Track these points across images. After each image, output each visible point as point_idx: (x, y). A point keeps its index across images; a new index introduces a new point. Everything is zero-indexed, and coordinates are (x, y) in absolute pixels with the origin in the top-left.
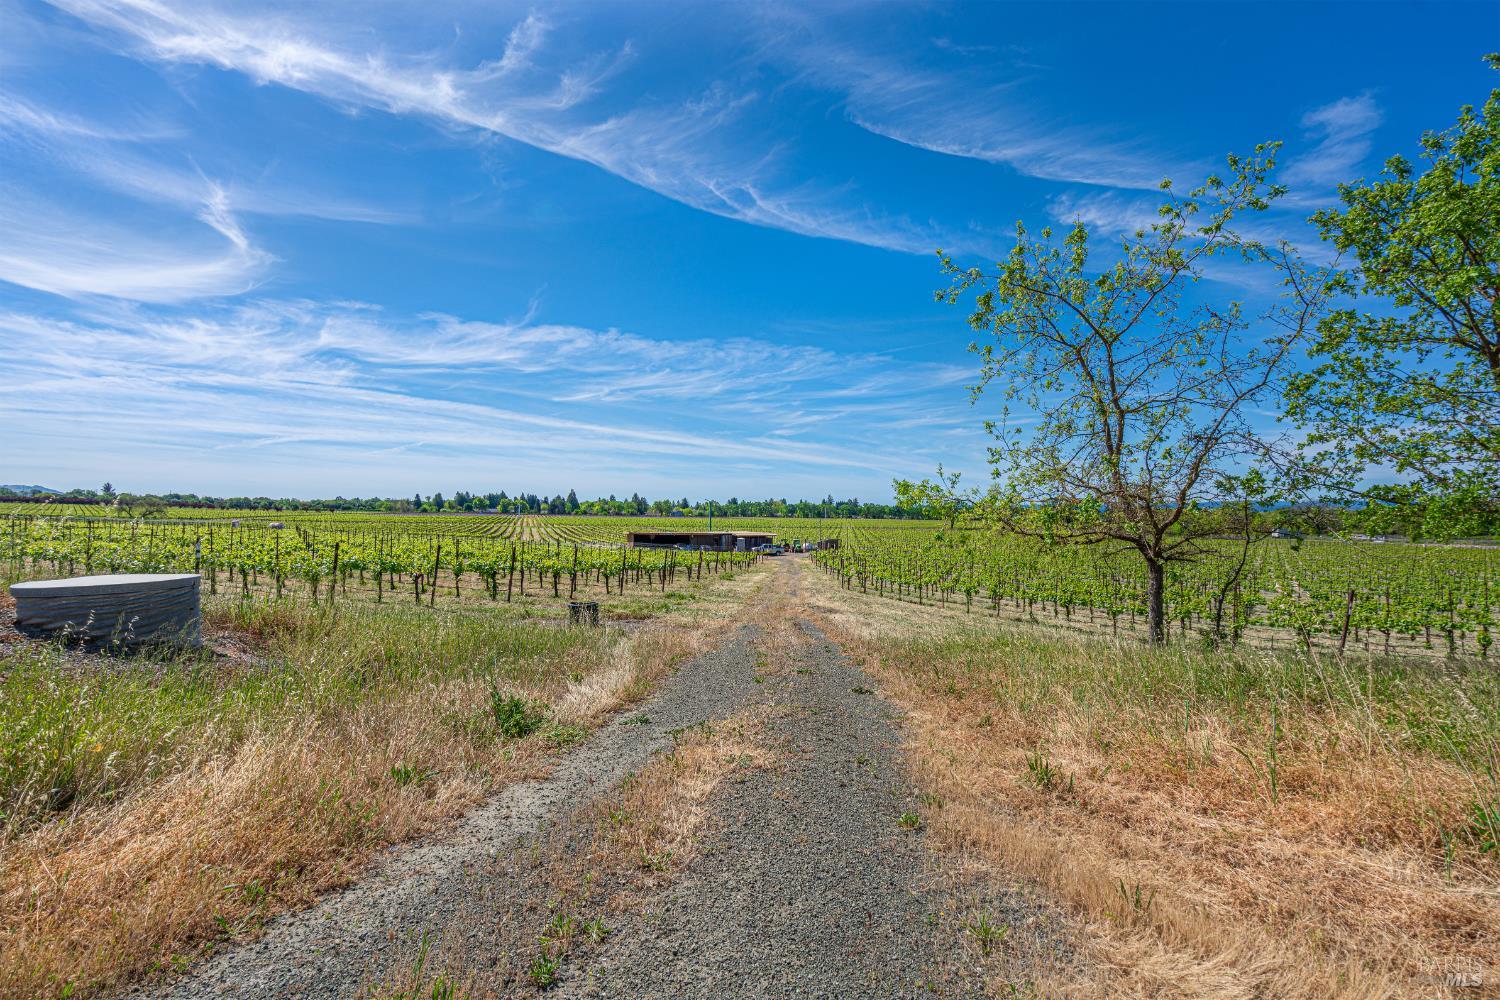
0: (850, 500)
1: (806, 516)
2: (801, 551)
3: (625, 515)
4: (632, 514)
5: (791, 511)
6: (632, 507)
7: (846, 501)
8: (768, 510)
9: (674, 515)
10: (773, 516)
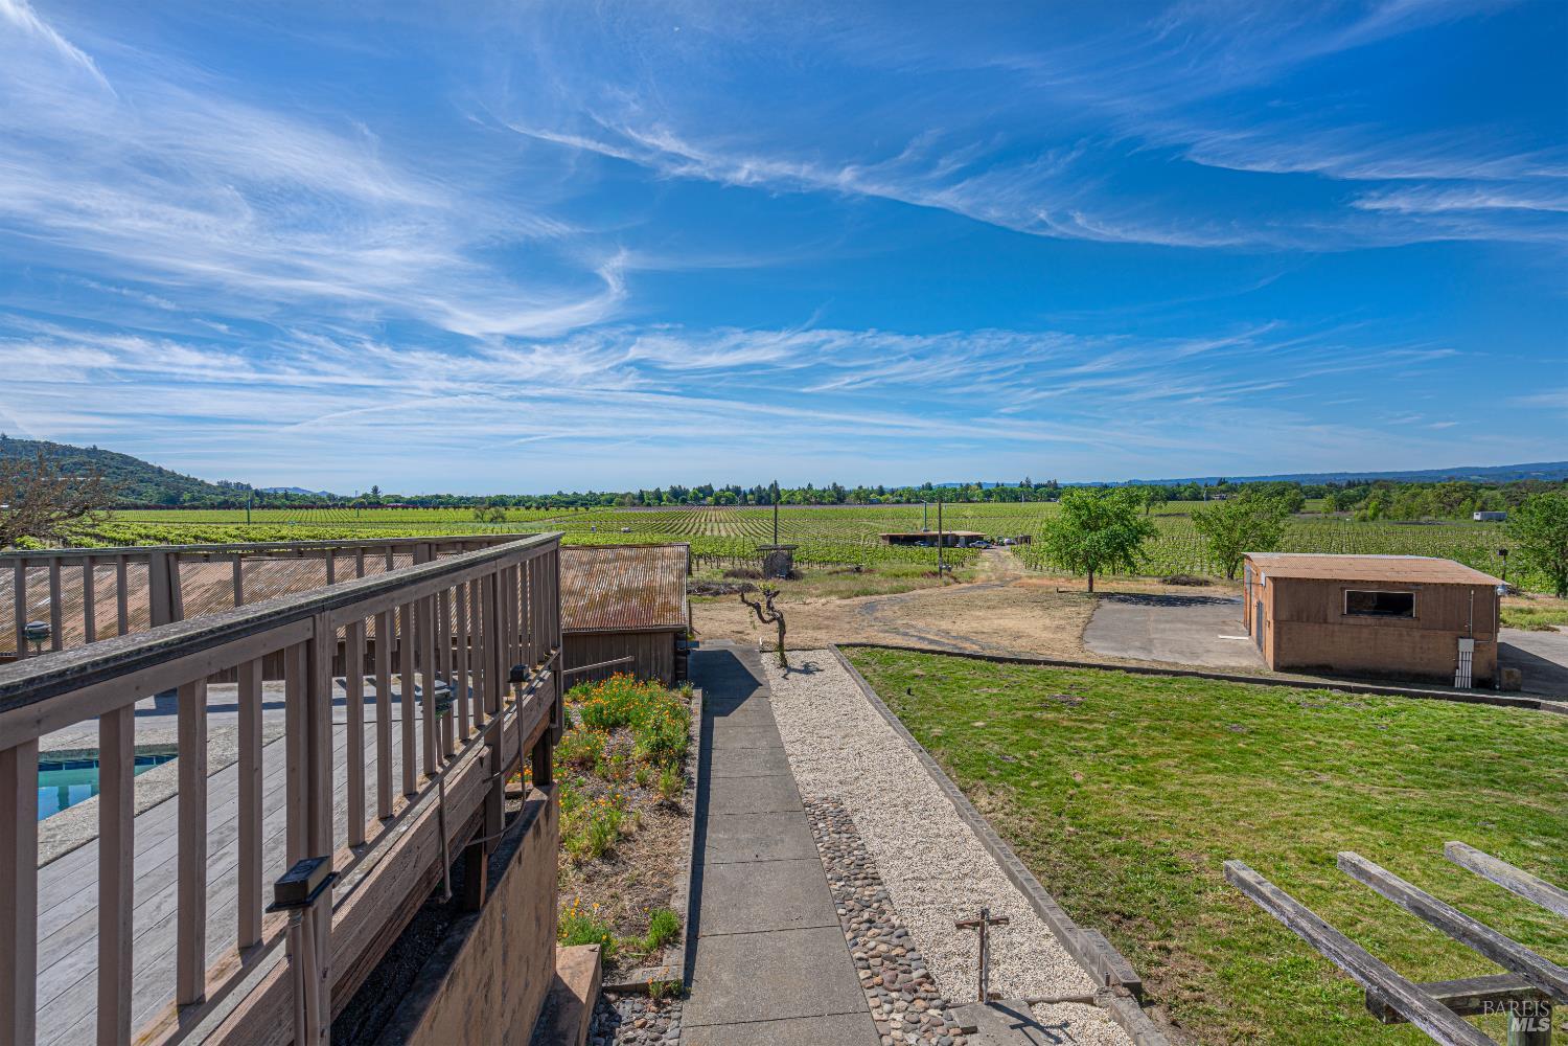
0: (1049, 482)
1: (1003, 500)
2: (1003, 545)
3: (825, 504)
4: (833, 503)
5: (988, 496)
6: (833, 496)
7: (1046, 482)
8: (963, 495)
9: (872, 502)
10: (970, 501)
